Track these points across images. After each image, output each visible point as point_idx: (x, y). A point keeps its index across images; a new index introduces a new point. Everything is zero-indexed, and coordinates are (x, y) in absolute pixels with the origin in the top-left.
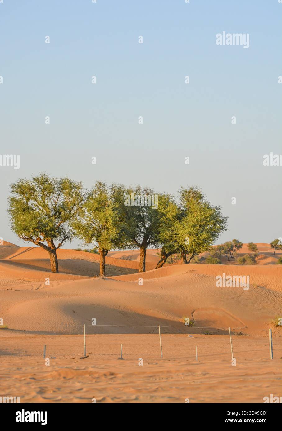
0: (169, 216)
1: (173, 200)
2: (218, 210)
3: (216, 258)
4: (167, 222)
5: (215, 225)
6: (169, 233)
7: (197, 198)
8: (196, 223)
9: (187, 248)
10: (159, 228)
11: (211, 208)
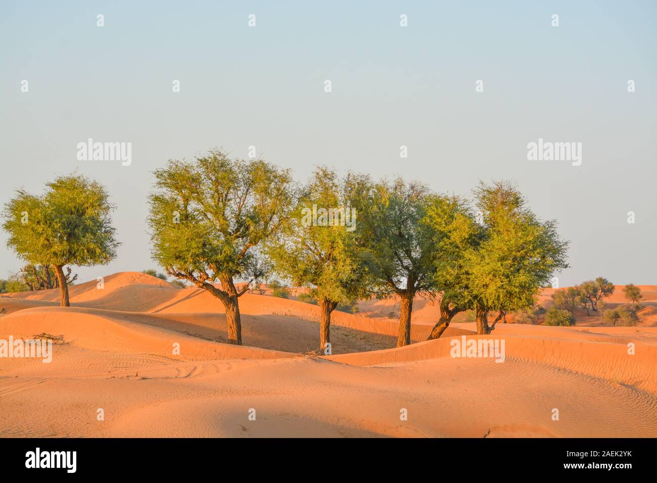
0: (456, 237)
1: (466, 207)
2: (552, 229)
3: (564, 311)
4: (451, 249)
5: (543, 257)
6: (455, 272)
7: (511, 205)
8: (506, 254)
9: (487, 300)
10: (435, 261)
11: (537, 224)
